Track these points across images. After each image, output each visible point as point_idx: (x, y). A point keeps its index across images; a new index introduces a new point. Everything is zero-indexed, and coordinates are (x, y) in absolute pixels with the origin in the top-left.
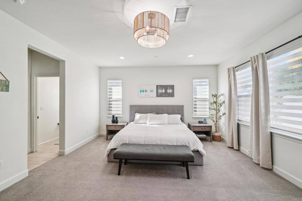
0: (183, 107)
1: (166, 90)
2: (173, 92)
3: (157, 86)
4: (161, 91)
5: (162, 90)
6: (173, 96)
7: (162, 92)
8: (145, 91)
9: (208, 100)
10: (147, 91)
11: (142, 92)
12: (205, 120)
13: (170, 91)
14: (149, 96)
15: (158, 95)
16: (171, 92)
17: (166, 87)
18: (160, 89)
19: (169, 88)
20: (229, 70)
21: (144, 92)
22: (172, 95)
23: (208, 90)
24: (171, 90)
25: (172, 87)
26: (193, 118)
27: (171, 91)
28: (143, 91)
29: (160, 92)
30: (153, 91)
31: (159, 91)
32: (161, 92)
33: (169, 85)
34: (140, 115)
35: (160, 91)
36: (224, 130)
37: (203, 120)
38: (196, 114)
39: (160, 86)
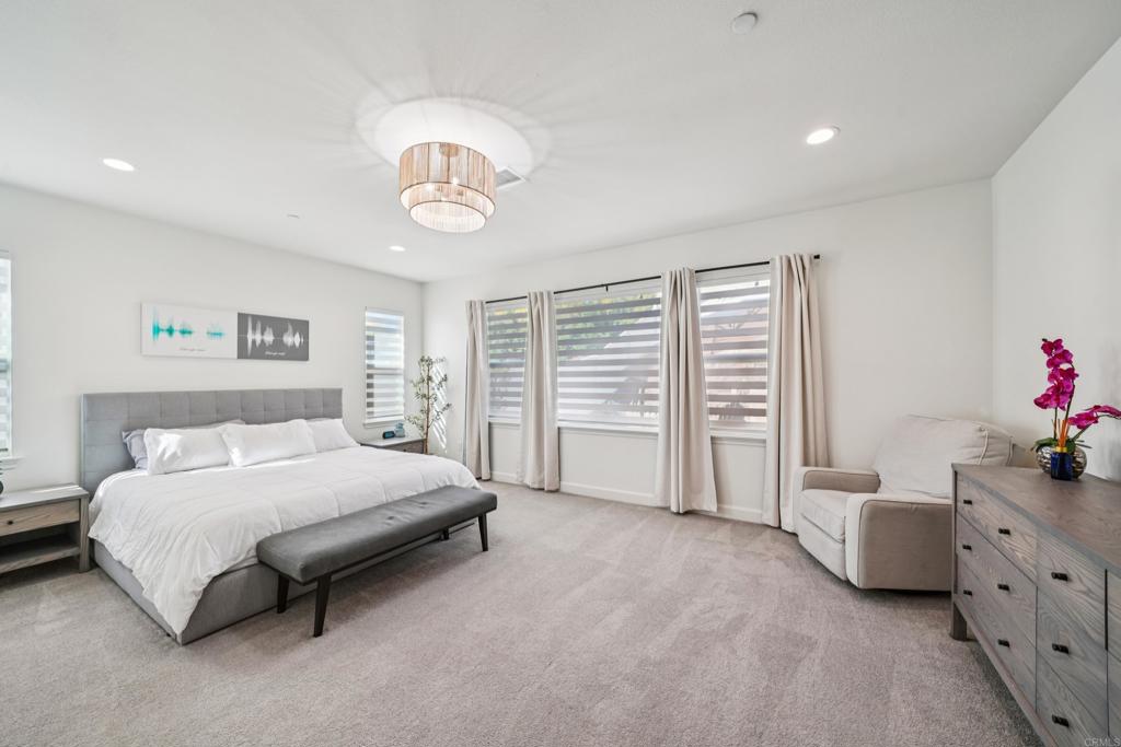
0: (338, 393)
1: (279, 334)
2: (305, 346)
3: (242, 318)
4: (258, 338)
5: (262, 334)
6: (306, 358)
7: (262, 341)
8: (183, 332)
9: (402, 372)
10: (190, 333)
11: (164, 335)
12: (400, 426)
13: (292, 339)
14: (201, 354)
15: (243, 352)
16: (297, 344)
17: (278, 325)
18: (254, 329)
19: (290, 328)
20: (471, 305)
21: (177, 334)
22: (301, 354)
23: (401, 346)
24: (297, 335)
25: (302, 327)
26: (364, 425)
27: (297, 340)
28: (170, 331)
29: (254, 342)
30: (220, 334)
31: (250, 337)
32: (258, 342)
33: (290, 320)
34: (179, 433)
35: (253, 337)
36: (444, 446)
37: (393, 429)
38: (372, 413)
39: (256, 318)
